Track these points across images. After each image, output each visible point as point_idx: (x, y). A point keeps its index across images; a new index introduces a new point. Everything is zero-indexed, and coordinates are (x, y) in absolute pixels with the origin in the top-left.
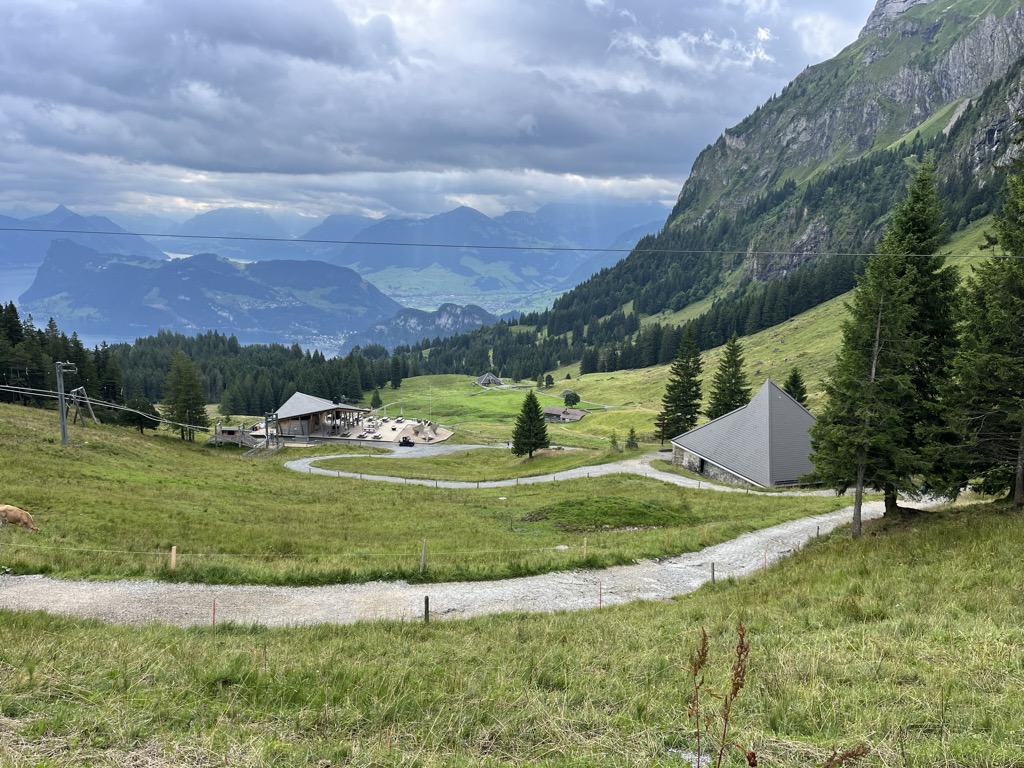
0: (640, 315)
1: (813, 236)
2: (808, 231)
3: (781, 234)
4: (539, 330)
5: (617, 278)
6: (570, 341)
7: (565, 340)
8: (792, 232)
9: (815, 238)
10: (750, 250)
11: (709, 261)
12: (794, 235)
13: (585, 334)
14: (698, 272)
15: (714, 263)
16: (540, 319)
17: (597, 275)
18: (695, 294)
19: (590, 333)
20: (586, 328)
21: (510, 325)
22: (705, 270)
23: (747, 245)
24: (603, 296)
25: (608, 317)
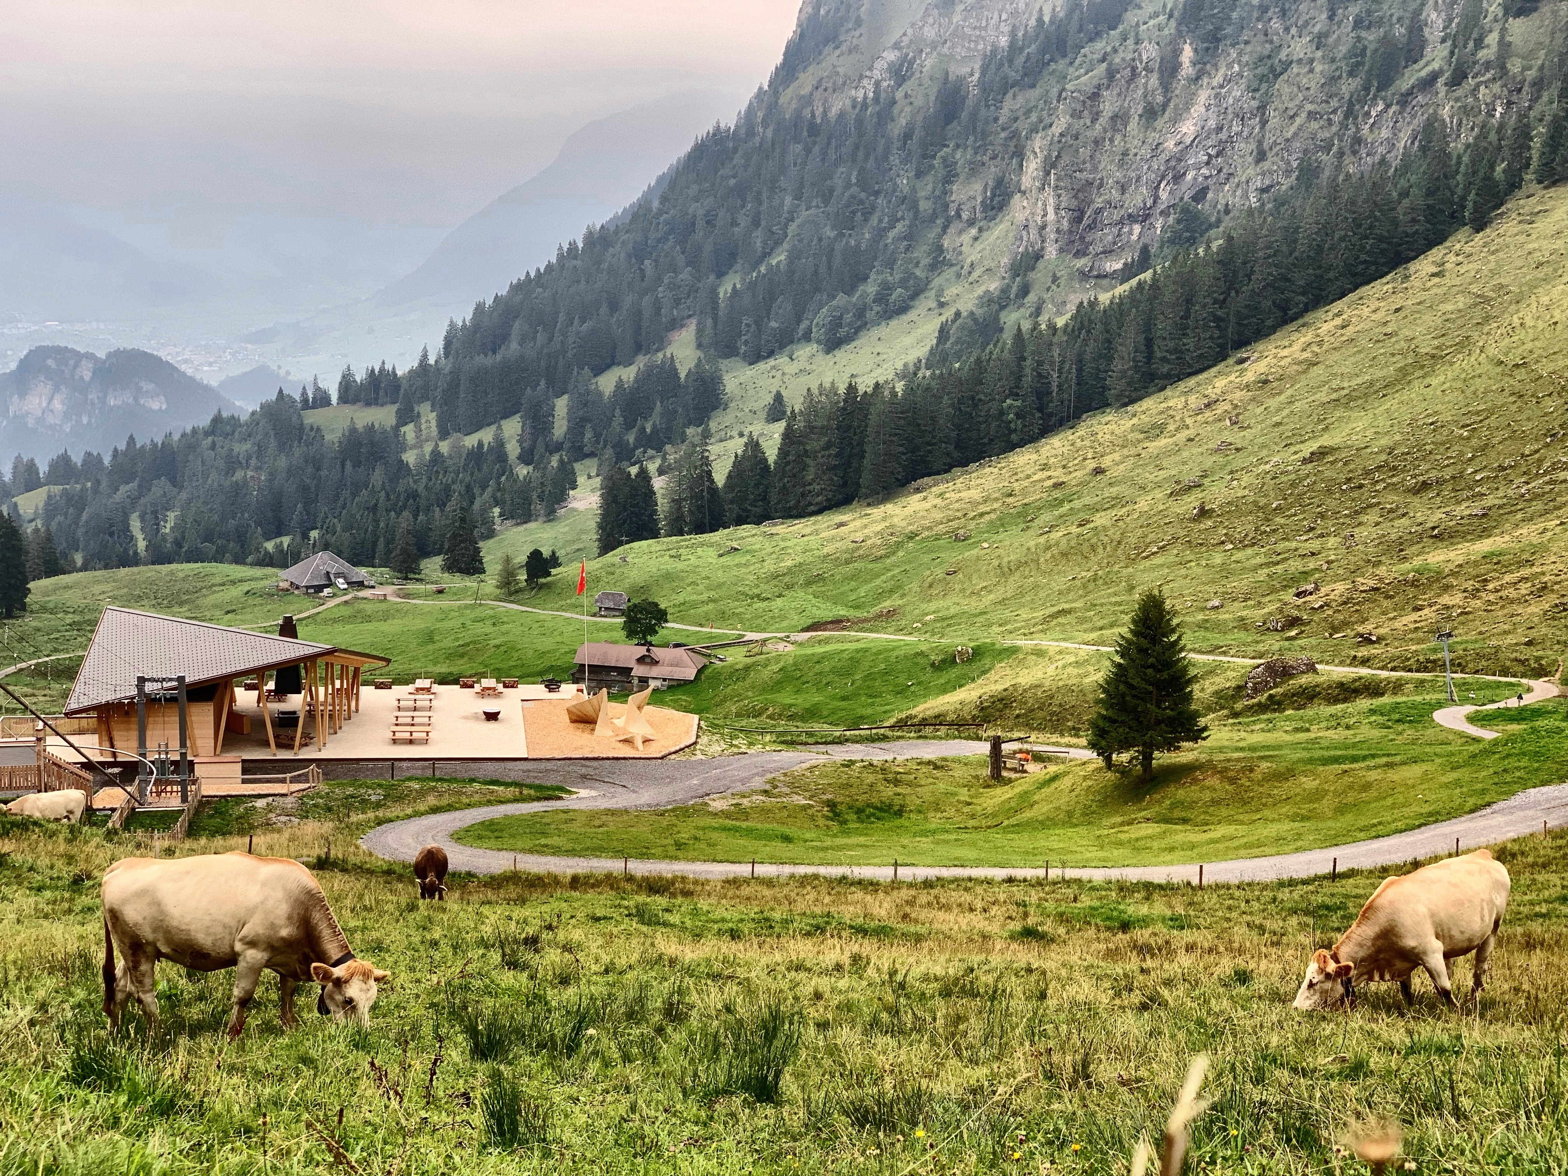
0: (724, 364)
1: (1212, 123)
2: (1198, 110)
3: (1119, 119)
4: (407, 416)
5: (639, 253)
6: (513, 449)
7: (500, 444)
8: (1151, 114)
9: (1220, 129)
10: (1032, 167)
11: (910, 201)
12: (1159, 123)
13: (560, 428)
14: (881, 233)
15: (925, 206)
16: (405, 385)
17: (573, 246)
18: (881, 298)
19: (577, 425)
20: (561, 405)
21: (306, 404)
22: (900, 227)
23: (1019, 154)
24: (604, 309)
25: (628, 374)
